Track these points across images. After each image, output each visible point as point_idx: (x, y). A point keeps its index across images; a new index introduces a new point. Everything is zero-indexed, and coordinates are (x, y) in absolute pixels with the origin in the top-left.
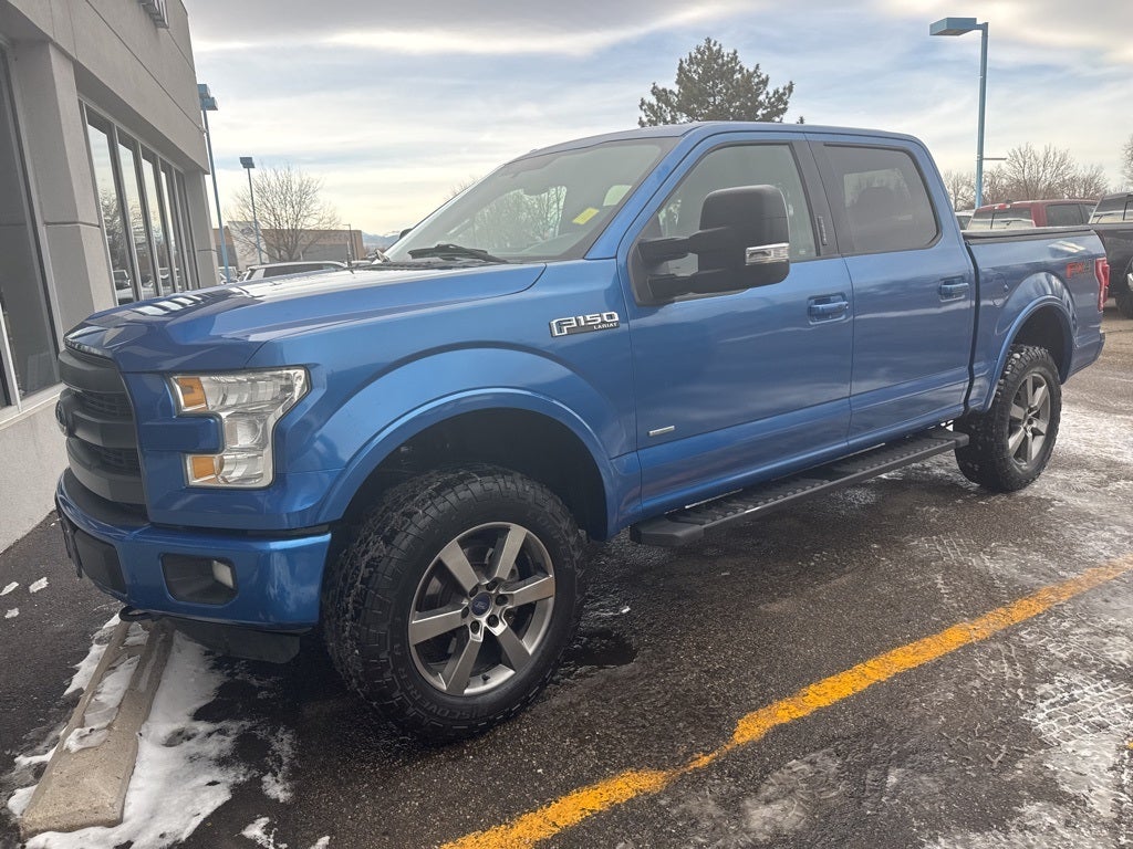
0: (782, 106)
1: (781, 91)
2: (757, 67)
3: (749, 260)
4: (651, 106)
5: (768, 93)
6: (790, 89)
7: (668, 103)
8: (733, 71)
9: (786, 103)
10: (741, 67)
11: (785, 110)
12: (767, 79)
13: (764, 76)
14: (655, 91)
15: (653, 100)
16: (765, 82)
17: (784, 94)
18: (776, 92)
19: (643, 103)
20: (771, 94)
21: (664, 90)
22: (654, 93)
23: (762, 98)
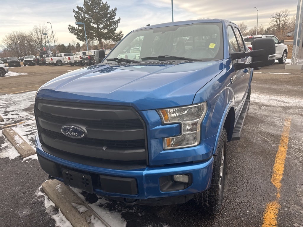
0: (114, 14)
1: (114, 10)
2: (106, 2)
3: (269, 59)
4: (77, 12)
5: (110, 10)
6: (116, 9)
7: (82, 11)
8: (100, 3)
9: (115, 13)
10: (102, 2)
11: (115, 15)
12: (109, 6)
13: (108, 5)
14: (77, 7)
15: (77, 10)
16: (109, 7)
17: (114, 11)
18: (112, 10)
19: (74, 11)
20: (111, 11)
21: (80, 7)
22: (77, 8)
23: (109, 11)
